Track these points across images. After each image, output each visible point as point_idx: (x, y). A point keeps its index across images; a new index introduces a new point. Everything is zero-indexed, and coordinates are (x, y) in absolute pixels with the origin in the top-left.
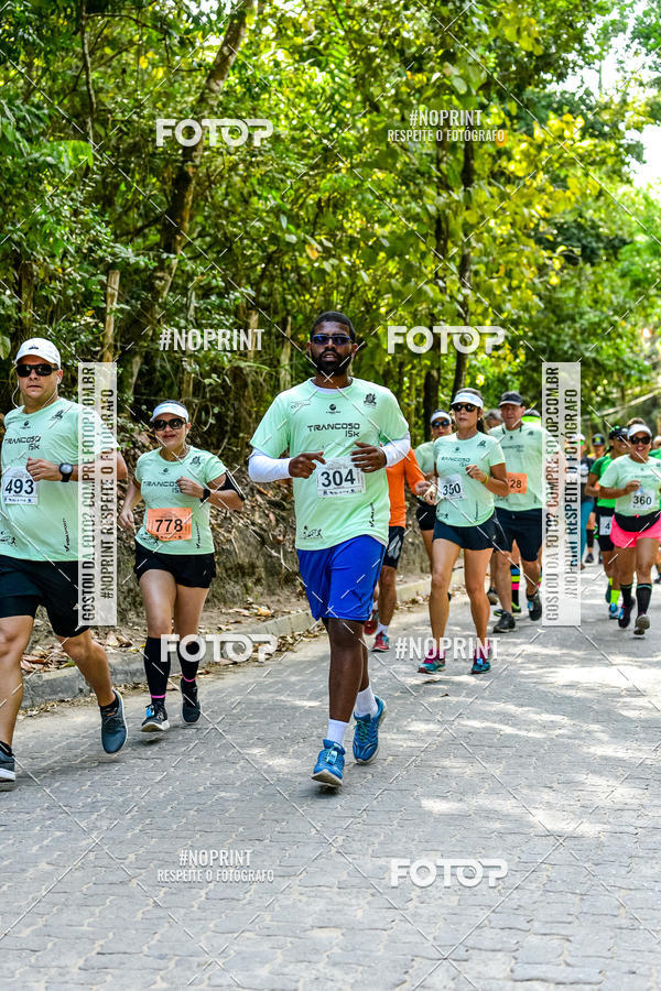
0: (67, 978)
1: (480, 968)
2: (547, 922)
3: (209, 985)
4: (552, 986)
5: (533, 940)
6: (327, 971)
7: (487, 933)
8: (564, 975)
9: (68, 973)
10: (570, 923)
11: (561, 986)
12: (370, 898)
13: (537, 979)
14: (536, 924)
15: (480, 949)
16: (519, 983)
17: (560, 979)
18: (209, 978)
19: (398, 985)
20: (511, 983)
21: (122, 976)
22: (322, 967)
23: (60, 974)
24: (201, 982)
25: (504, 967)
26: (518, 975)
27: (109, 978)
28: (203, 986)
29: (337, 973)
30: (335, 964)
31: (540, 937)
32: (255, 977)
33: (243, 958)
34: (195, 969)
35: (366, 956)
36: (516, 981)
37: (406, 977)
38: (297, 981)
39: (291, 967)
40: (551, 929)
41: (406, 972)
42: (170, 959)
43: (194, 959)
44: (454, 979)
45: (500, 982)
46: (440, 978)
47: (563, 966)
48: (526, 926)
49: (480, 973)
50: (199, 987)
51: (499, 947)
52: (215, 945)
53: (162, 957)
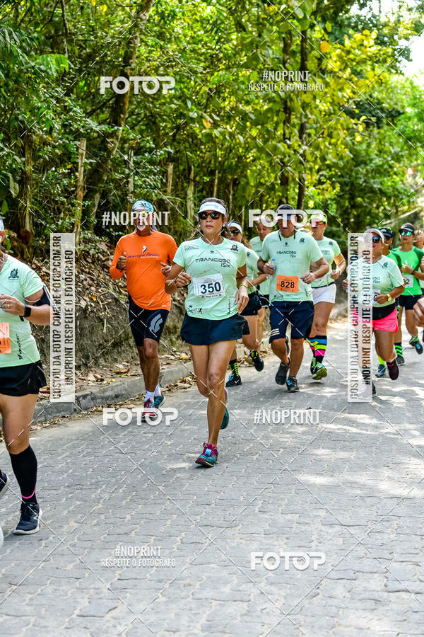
0: (102, 595)
1: (365, 584)
2: (402, 554)
3: (193, 599)
4: (413, 596)
5: (395, 565)
6: (267, 588)
7: (365, 561)
8: (420, 588)
9: (102, 592)
10: (417, 554)
11: (419, 595)
12: (286, 541)
13: (403, 591)
14: (395, 555)
15: (363, 572)
16: (391, 594)
17: (418, 590)
18: (193, 594)
19: (314, 597)
20: (386, 594)
21: (136, 594)
22: (263, 586)
23: (97, 593)
24: (188, 597)
25: (380, 583)
26: (389, 588)
27: (128, 595)
28: (189, 599)
29: (274, 589)
30: (272, 584)
31: (399, 563)
32: (223, 593)
33: (213, 581)
34: (183, 588)
35: (291, 578)
36: (389, 592)
37: (318, 591)
38: (249, 595)
39: (244, 586)
40: (406, 558)
41: (318, 588)
42: (166, 583)
43: (180, 582)
44: (349, 592)
45: (379, 593)
46: (340, 590)
47: (418, 582)
48: (389, 557)
49: (365, 587)
50: (187, 600)
51: (375, 570)
52: (193, 573)
53: (160, 581)
